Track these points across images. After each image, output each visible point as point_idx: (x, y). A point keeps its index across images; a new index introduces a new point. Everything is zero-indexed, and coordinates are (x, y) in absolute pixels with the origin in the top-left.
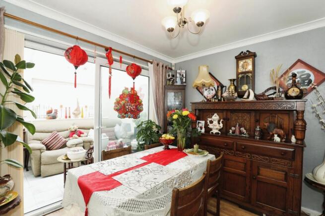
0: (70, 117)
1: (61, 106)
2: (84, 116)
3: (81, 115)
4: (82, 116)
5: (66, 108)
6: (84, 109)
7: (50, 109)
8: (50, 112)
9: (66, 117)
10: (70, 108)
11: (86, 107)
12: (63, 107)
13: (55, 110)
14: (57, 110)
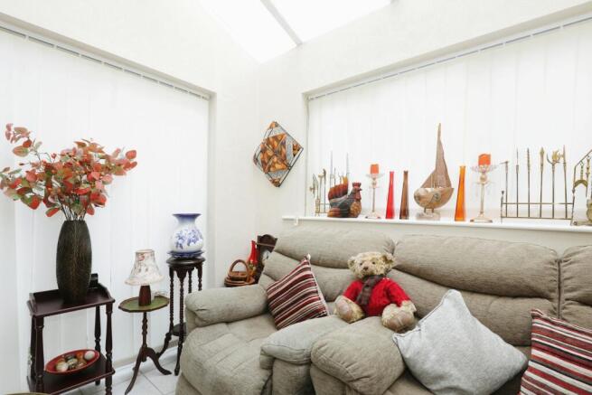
0: (404, 213)
1: (374, 169)
2: (471, 205)
3: (451, 204)
4: (460, 213)
5: (392, 175)
6: (472, 178)
9: (390, 214)
10: (406, 173)
11: (485, 160)
12: (381, 171)
13: (354, 185)
14: (359, 185)
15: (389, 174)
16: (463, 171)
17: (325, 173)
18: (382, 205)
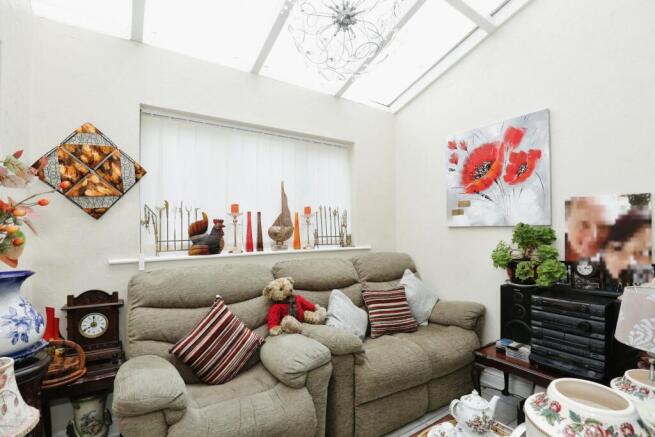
0: (260, 246)
1: (235, 209)
2: (303, 239)
3: (292, 239)
4: (297, 244)
5: (249, 214)
6: (302, 221)
7: (200, 218)
8: (198, 229)
9: (249, 247)
10: (259, 214)
11: (308, 210)
12: (241, 210)
13: (215, 221)
14: (221, 222)
15: (246, 214)
16: (297, 215)
17: (167, 205)
18: (242, 240)
